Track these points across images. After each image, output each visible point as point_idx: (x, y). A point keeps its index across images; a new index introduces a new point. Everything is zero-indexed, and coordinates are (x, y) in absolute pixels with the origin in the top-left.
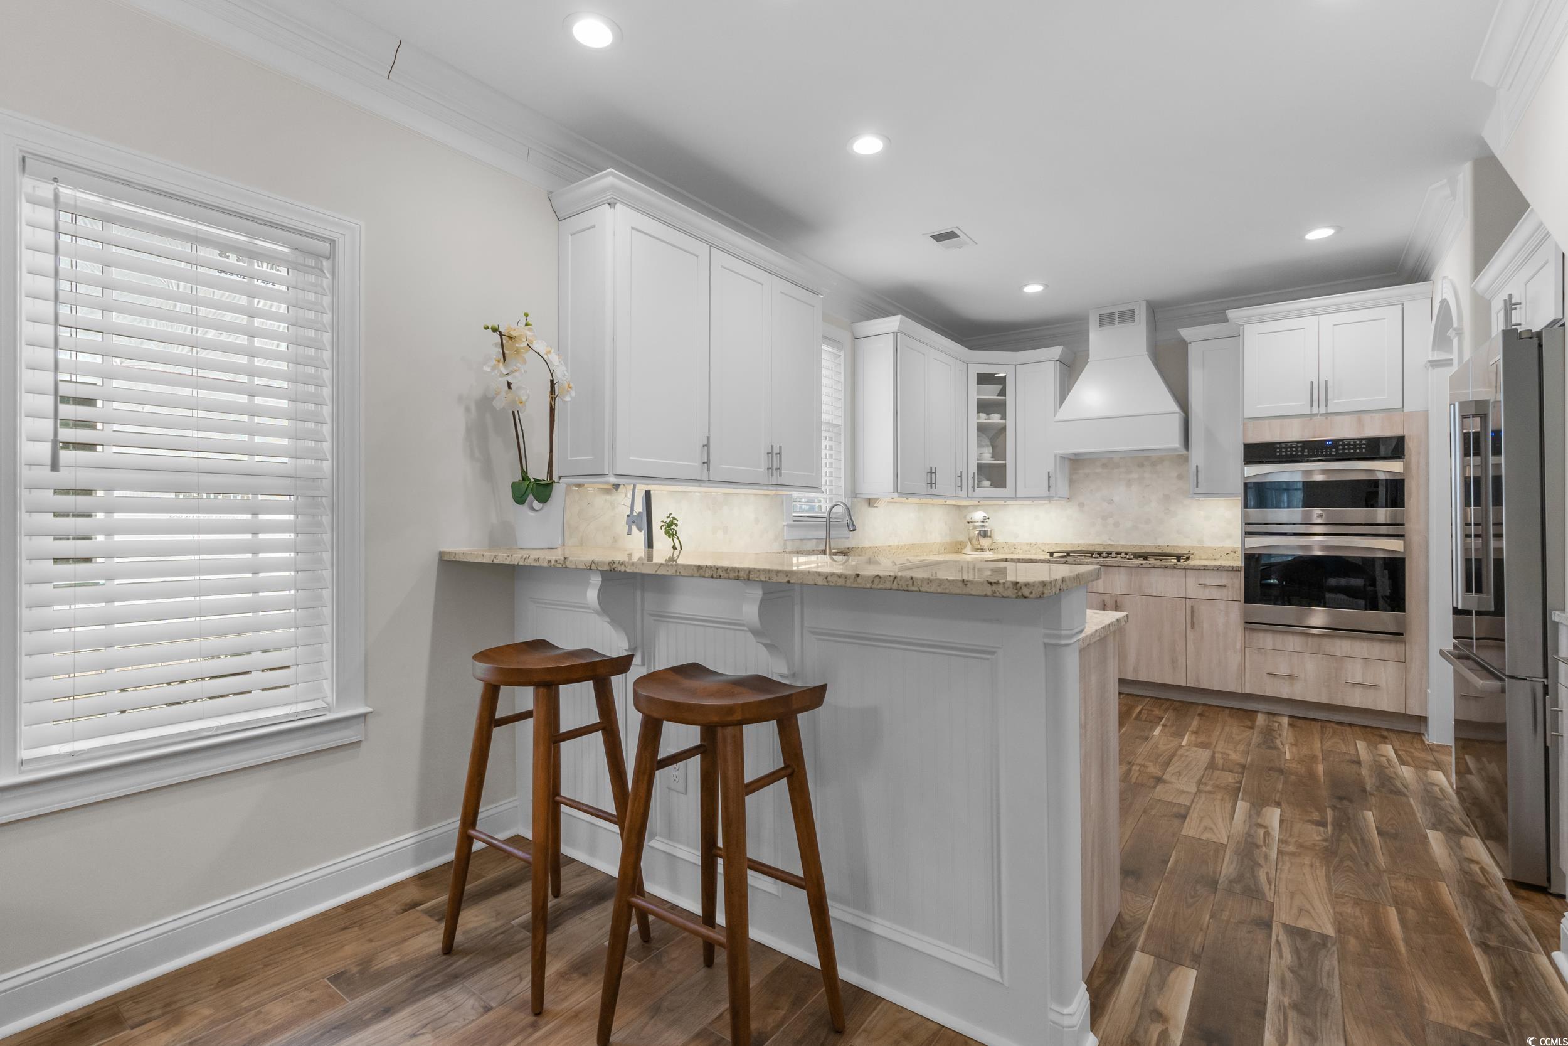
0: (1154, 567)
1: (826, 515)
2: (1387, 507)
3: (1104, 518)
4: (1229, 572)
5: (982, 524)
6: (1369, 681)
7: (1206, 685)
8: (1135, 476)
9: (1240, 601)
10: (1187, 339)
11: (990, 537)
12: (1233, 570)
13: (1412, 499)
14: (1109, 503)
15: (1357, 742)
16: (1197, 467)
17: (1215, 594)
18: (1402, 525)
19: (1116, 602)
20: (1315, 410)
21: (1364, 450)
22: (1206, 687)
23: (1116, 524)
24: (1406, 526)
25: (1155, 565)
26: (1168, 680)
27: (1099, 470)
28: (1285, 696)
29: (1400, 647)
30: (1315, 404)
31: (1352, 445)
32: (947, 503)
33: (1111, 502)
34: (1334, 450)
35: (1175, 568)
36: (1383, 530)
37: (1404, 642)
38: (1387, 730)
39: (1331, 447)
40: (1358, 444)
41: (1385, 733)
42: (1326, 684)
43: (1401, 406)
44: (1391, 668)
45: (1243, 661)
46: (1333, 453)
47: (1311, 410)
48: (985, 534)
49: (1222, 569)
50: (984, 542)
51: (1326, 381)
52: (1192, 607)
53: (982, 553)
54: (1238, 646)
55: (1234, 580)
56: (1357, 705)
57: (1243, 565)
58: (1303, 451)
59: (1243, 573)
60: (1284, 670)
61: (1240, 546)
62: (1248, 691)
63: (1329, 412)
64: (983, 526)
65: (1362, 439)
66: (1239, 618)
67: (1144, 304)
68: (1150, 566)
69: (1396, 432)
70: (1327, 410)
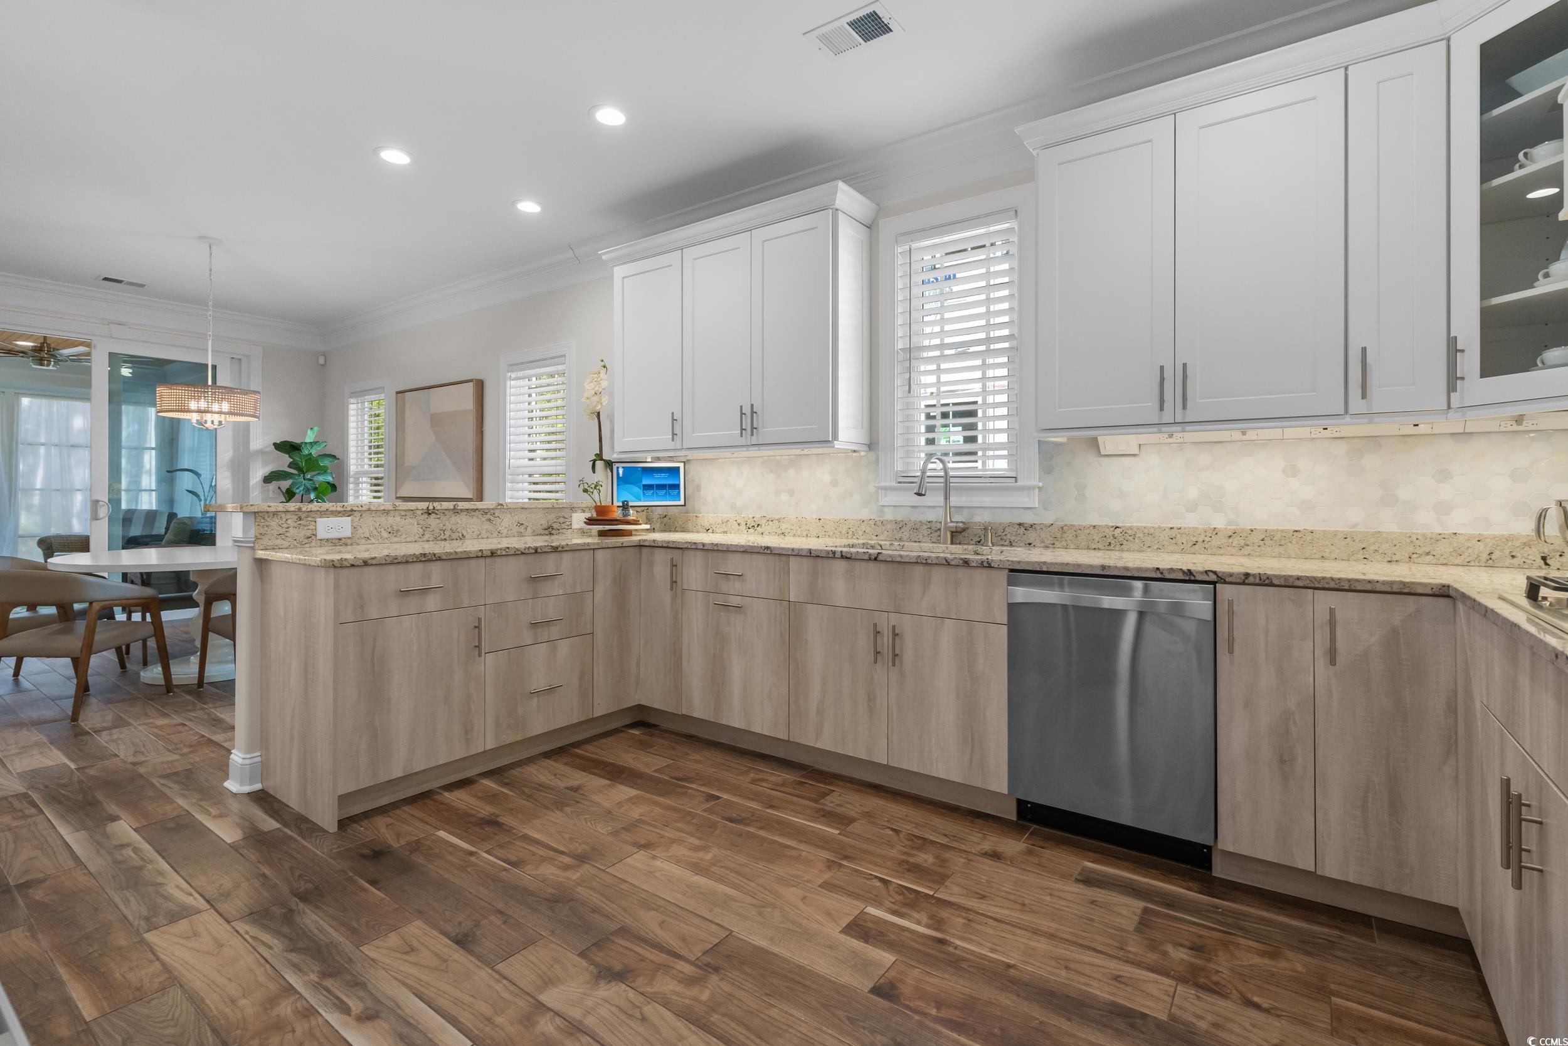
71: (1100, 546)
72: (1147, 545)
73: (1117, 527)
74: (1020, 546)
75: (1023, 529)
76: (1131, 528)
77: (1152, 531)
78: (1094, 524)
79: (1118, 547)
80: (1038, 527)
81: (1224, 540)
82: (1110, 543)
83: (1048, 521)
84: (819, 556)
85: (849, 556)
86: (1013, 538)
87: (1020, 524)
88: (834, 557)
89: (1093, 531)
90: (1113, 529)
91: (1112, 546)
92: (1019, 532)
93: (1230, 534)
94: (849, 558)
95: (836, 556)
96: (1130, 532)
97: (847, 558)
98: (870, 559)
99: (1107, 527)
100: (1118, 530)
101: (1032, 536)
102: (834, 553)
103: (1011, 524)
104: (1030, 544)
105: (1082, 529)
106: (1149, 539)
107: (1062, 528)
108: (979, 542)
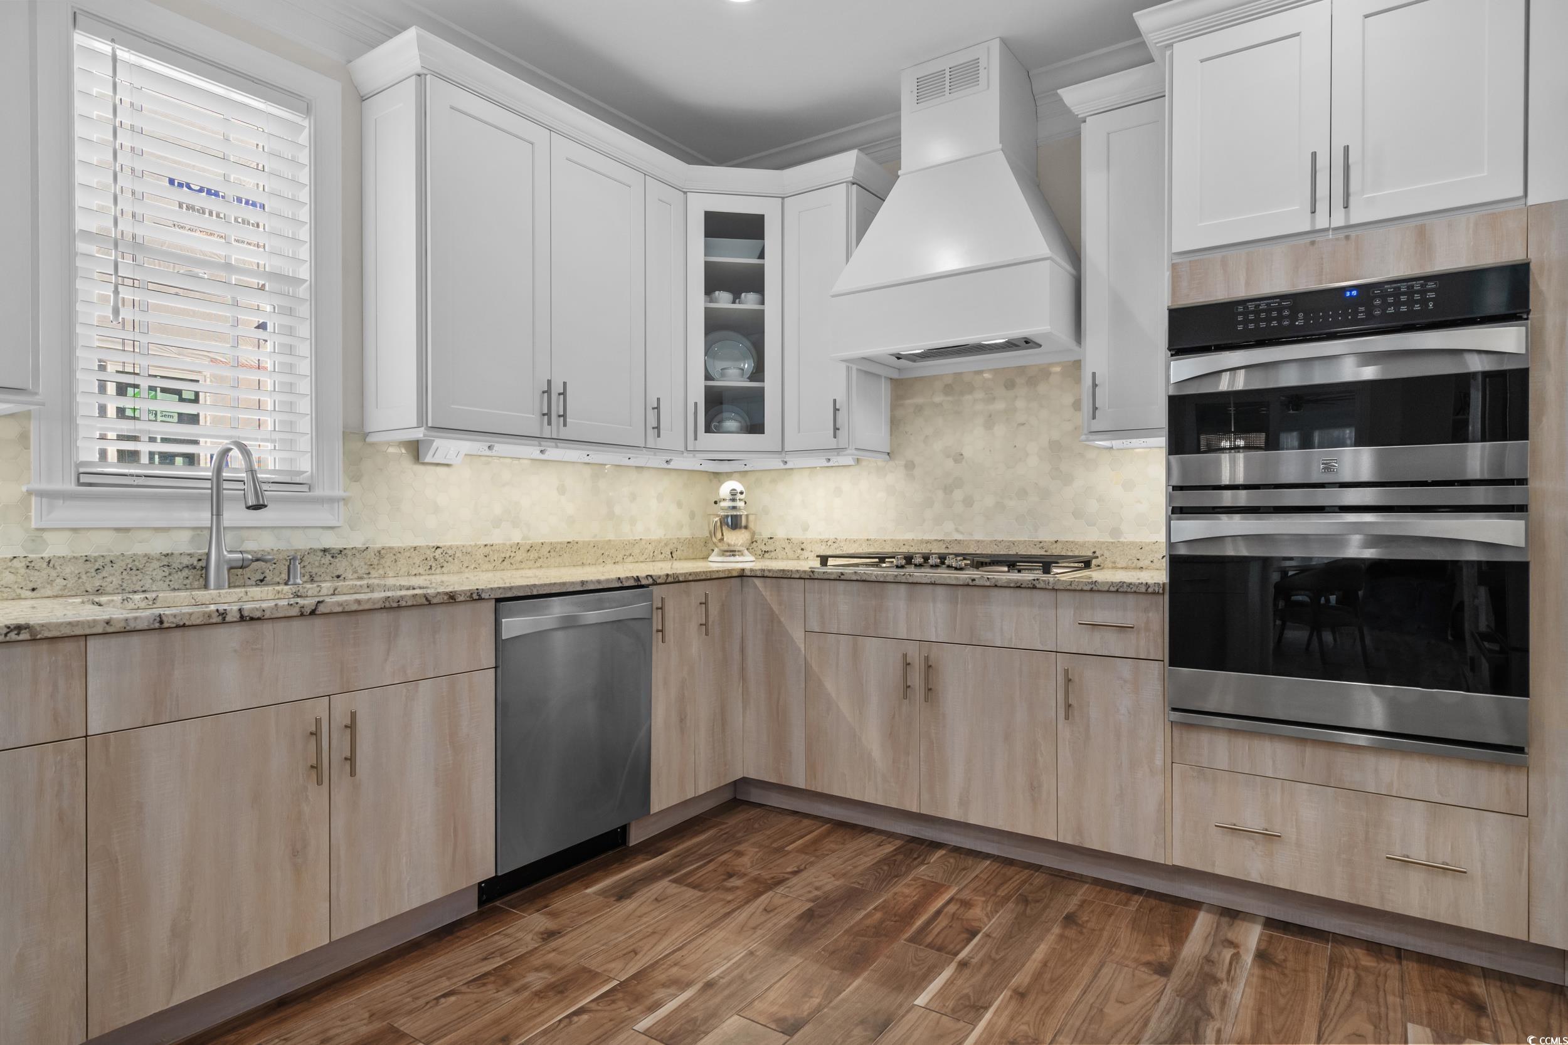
0: (996, 586)
1: (209, 474)
2: (1483, 440)
3: (948, 490)
4: (1141, 596)
5: (731, 504)
6: (1442, 857)
7: (1094, 843)
8: (1000, 405)
9: (1163, 661)
10: (1078, 110)
11: (746, 527)
12: (1146, 591)
13: (1545, 420)
14: (956, 461)
15: (1410, 1026)
16: (1094, 374)
17: (1114, 644)
18: (1523, 482)
19: (927, 658)
20: (1322, 222)
21: (1431, 305)
22: (1097, 846)
23: (968, 502)
24: (1532, 484)
25: (997, 580)
26: (1023, 828)
27: (938, 399)
28: (1255, 877)
29: (1515, 779)
30: (1322, 207)
31: (1404, 294)
32: (672, 466)
33: (959, 458)
34: (1362, 309)
35: (1034, 587)
36: (1480, 495)
37: (1524, 767)
38: (1487, 974)
39: (1354, 303)
40: (1417, 292)
41: (1479, 987)
42: (1344, 856)
43: (1521, 193)
44: (1495, 829)
45: (1168, 795)
46: (1361, 316)
47: (1313, 221)
48: (735, 523)
49: (1125, 589)
50: (736, 538)
51: (1346, 149)
52: (1066, 671)
53: (732, 559)
54: (1159, 762)
55: (1150, 614)
56: (1414, 911)
57: (1168, 581)
58: (1293, 317)
59: (1167, 597)
60: (1252, 820)
61: (1164, 540)
62: (1178, 861)
63: (1353, 222)
64: (734, 508)
65: (1427, 278)
66: (1161, 698)
67: (996, 46)
68: (988, 584)
69: (1510, 254)
70: (1347, 216)
71: (421, 570)
72: (465, 565)
73: (438, 547)
74: (325, 581)
75: (329, 557)
76: (451, 547)
77: (469, 550)
78: (415, 545)
79: (438, 571)
80: (350, 553)
81: (524, 555)
82: (431, 566)
83: (359, 545)
84: (184, 626)
85: (258, 614)
86: (314, 571)
87: (325, 551)
88: (224, 622)
89: (413, 554)
90: (434, 550)
91: (433, 569)
92: (323, 561)
93: (529, 548)
94: (259, 619)
95: (228, 619)
96: (450, 552)
97: (252, 619)
98: (302, 615)
99: (428, 547)
100: (439, 551)
101: (341, 565)
102: (223, 614)
103: (312, 551)
104: (338, 577)
105: (402, 551)
106: (467, 558)
107: (379, 552)
108: (262, 581)
